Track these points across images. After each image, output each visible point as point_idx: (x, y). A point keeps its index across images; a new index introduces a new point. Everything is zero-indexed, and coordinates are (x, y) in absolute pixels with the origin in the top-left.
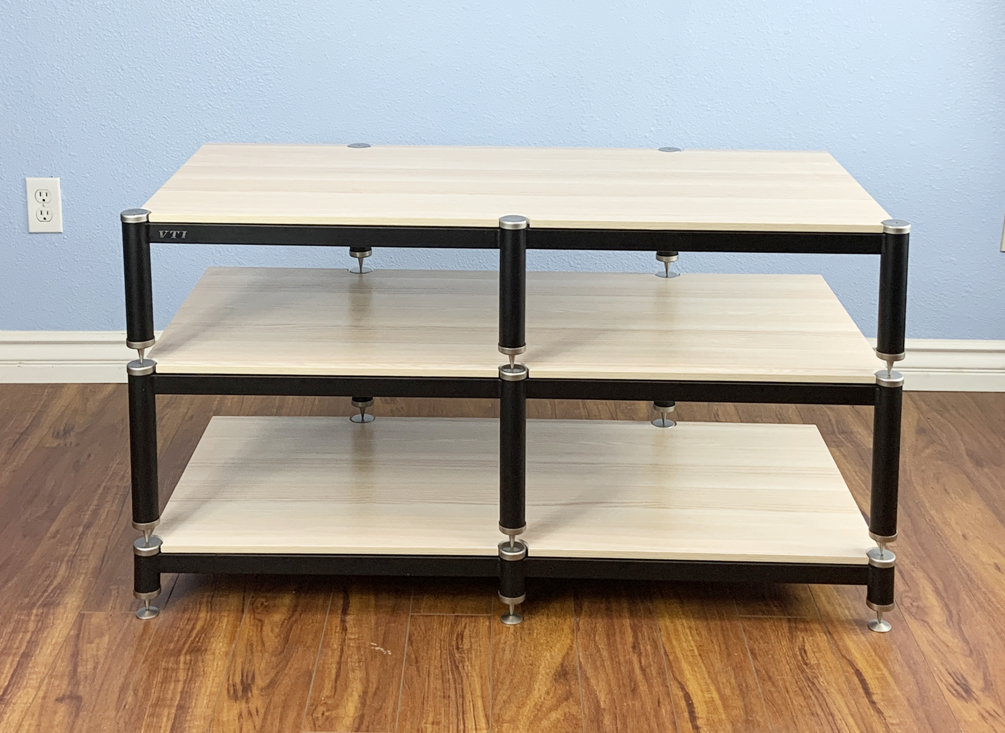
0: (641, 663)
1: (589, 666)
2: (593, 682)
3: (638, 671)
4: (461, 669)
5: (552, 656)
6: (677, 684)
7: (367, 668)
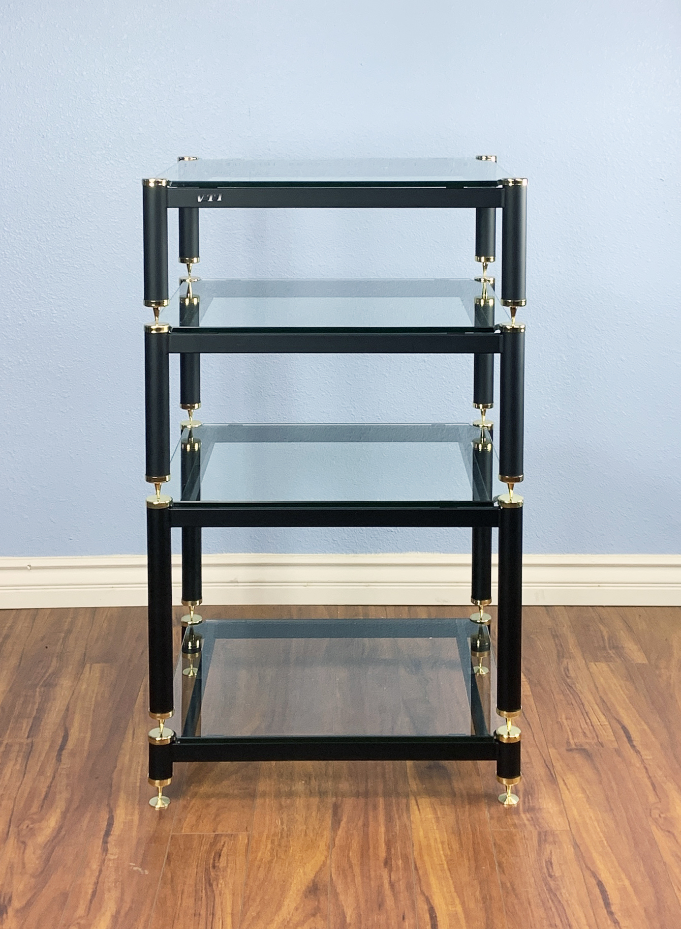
0: (390, 878)
1: (340, 882)
2: (342, 897)
3: (387, 886)
4: (214, 887)
5: (305, 874)
6: (423, 898)
7: (122, 889)
